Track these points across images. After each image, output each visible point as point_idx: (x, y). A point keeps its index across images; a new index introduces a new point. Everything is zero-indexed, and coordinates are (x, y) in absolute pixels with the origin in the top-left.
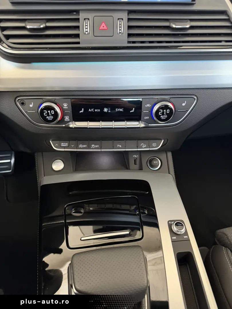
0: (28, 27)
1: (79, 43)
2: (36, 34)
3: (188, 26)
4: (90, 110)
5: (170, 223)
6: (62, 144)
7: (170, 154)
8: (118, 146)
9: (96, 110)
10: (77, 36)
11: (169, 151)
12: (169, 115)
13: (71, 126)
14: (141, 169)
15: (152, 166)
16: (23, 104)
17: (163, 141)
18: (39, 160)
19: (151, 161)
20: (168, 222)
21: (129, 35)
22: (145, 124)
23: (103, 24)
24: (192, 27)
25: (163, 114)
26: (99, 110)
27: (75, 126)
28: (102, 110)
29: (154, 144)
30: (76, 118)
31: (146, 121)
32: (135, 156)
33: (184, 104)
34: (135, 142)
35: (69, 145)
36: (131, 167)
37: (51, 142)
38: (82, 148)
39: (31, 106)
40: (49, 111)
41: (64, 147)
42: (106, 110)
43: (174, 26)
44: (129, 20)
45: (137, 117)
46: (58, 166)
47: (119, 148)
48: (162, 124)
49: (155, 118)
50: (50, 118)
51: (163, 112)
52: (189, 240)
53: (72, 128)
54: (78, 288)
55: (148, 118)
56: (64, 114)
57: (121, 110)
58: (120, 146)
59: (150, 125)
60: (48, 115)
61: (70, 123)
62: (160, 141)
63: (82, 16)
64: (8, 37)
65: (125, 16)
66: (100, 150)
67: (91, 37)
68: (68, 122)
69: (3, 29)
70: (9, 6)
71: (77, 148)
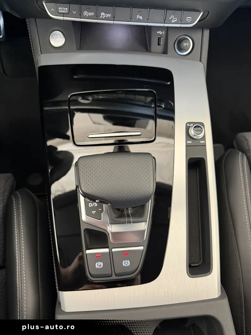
5: (188, 125)
6: (60, 9)
7: (207, 33)
14: (165, 52)
17: (202, 14)
18: (33, 29)
19: (180, 42)
29: (188, 19)
32: (160, 33)
34: (162, 12)
35: (69, 11)
36: (153, 49)
37: (44, 4)
38: (88, 16)
41: (63, 15)
47: (139, 21)
52: (205, 145)
54: (84, 190)
62: (197, 13)
66: (112, 22)
71: (80, 16)
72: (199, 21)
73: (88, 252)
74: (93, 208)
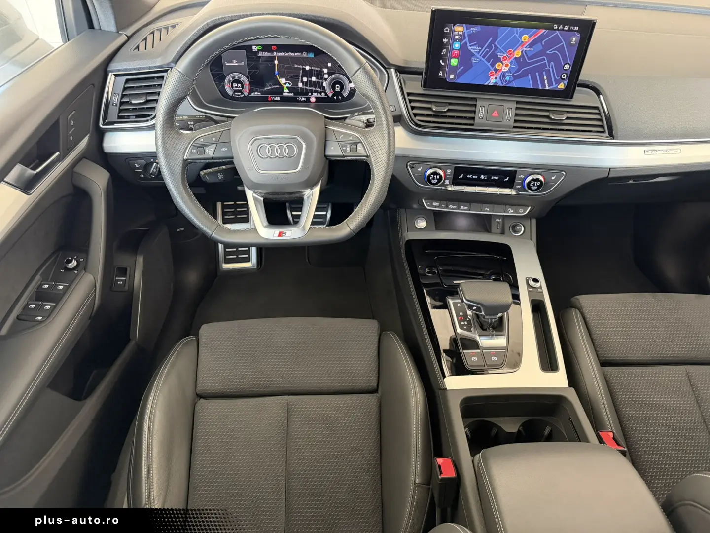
0: (433, 108)
1: (472, 125)
2: (439, 115)
3: (564, 118)
4: (468, 176)
6: (434, 203)
7: (534, 221)
8: (486, 209)
9: (473, 177)
10: (473, 119)
11: (533, 218)
12: (539, 187)
13: (450, 188)
14: (503, 233)
15: (515, 232)
16: (412, 168)
17: (530, 208)
18: (403, 215)
19: (514, 227)
20: (526, 278)
21: (516, 121)
22: (516, 192)
23: (496, 112)
24: (568, 118)
25: (534, 185)
26: (476, 177)
27: (453, 189)
28: (479, 177)
29: (521, 210)
30: (455, 182)
31: (518, 190)
32: (498, 220)
33: (553, 178)
34: (503, 206)
35: (440, 204)
36: (493, 231)
37: (423, 200)
38: (452, 208)
39: (419, 170)
40: (435, 176)
41: (436, 207)
42: (482, 177)
43: (553, 117)
44: (517, 108)
45: (510, 185)
46: (422, 224)
47: (487, 211)
48: (532, 193)
49: (526, 188)
50: (435, 181)
51: (534, 184)
52: (542, 292)
53: (450, 191)
54: (468, 298)
55: (520, 186)
56: (446, 179)
57: (496, 178)
58: (488, 210)
59: (520, 193)
61: (449, 186)
62: (527, 207)
63: (479, 103)
64: (415, 115)
65: (514, 105)
66: (468, 212)
67: (484, 121)
68: (447, 185)
69: (413, 108)
70: (421, 91)
71: (447, 208)
72: (528, 212)
73: (465, 351)
74: (465, 325)
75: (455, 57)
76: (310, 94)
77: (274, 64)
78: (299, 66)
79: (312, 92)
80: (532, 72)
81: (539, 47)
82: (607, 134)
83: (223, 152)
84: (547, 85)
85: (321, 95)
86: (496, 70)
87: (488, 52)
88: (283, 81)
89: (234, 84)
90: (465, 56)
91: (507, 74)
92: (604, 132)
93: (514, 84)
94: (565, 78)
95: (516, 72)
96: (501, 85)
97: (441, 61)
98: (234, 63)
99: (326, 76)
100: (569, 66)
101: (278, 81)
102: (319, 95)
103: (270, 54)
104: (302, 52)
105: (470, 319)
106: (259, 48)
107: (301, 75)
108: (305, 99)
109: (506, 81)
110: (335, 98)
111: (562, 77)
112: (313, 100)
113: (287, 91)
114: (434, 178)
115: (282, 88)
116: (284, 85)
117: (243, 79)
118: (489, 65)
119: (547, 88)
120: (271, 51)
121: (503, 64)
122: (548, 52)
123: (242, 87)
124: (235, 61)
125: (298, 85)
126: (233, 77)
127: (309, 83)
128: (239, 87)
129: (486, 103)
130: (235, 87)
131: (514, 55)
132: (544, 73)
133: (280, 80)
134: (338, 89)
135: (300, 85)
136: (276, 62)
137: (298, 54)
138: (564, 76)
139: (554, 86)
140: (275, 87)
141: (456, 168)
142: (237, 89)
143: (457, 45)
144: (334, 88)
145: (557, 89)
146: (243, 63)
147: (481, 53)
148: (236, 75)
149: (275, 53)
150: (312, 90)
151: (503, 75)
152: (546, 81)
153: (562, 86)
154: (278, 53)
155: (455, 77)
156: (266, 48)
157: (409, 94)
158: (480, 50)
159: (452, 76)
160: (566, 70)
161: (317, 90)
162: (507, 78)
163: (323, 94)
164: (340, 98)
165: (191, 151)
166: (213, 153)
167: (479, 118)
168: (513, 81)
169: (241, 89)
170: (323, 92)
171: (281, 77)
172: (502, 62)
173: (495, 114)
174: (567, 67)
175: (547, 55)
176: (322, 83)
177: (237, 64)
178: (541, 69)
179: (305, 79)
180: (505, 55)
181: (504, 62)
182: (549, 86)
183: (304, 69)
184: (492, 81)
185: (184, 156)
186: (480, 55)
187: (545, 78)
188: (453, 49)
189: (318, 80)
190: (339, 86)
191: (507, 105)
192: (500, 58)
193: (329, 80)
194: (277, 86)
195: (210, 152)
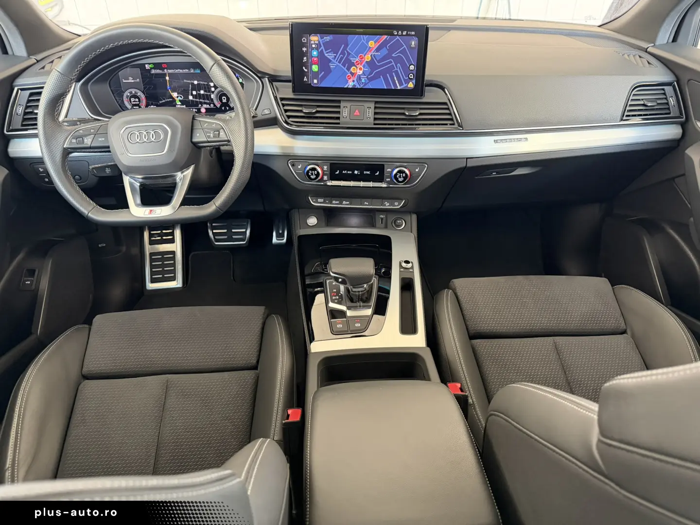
0: (304, 111)
1: (339, 124)
2: (309, 116)
3: (417, 114)
4: (344, 172)
6: (320, 199)
7: (414, 217)
8: (365, 203)
9: (348, 172)
10: (338, 118)
11: (414, 213)
12: (405, 178)
13: (329, 183)
14: (386, 227)
15: (397, 226)
16: (293, 165)
17: (404, 201)
18: (296, 215)
19: (395, 221)
20: (400, 261)
21: (375, 119)
22: (387, 185)
23: (357, 111)
24: (421, 114)
26: (351, 172)
27: (332, 184)
28: (353, 172)
29: (396, 204)
30: (333, 177)
31: (388, 183)
32: (382, 216)
33: (417, 170)
34: (380, 200)
35: (324, 201)
36: (377, 225)
38: (335, 204)
39: (299, 167)
40: (313, 172)
41: (321, 203)
42: (356, 172)
43: (407, 114)
44: (375, 108)
45: (381, 179)
46: (312, 221)
47: (366, 205)
48: (401, 185)
49: (394, 180)
50: (313, 177)
51: (400, 176)
52: (413, 272)
53: (329, 186)
55: (389, 180)
56: (324, 174)
57: (368, 173)
58: (367, 204)
59: (391, 186)
60: (312, 175)
61: (328, 182)
62: (400, 201)
63: (342, 104)
64: (289, 117)
65: (372, 105)
66: (350, 206)
67: (348, 120)
68: (326, 181)
69: (286, 111)
70: (292, 96)
71: (331, 203)
72: (403, 205)
73: (332, 320)
74: (336, 299)
75: (315, 64)
76: (200, 105)
77: (166, 80)
78: (188, 81)
79: (202, 103)
80: (383, 74)
81: (384, 51)
82: (456, 125)
83: (100, 141)
84: (398, 85)
85: (210, 106)
86: (353, 74)
87: (342, 58)
88: (175, 95)
89: (132, 99)
90: (324, 62)
91: (362, 76)
92: (454, 124)
93: (370, 86)
94: (412, 77)
95: (369, 75)
96: (359, 87)
97: (304, 68)
98: (131, 80)
99: (213, 89)
100: (413, 67)
101: (171, 95)
102: (208, 106)
103: (161, 71)
104: (189, 69)
105: (342, 294)
106: (151, 66)
107: (190, 89)
108: (196, 110)
109: (363, 83)
110: (223, 108)
111: (410, 77)
112: (203, 110)
113: (180, 103)
114: (312, 174)
115: (174, 100)
116: (176, 98)
117: (140, 94)
118: (345, 69)
119: (399, 88)
120: (163, 69)
121: (357, 68)
122: (393, 55)
123: (139, 101)
124: (131, 78)
125: (188, 98)
126: (131, 93)
127: (199, 96)
128: (137, 102)
129: (348, 104)
130: (133, 102)
131: (365, 59)
132: (394, 74)
133: (172, 94)
134: (224, 101)
135: (191, 98)
136: (167, 78)
137: (186, 71)
138: (411, 76)
139: (405, 85)
140: (169, 100)
141: (331, 164)
142: (135, 103)
143: (315, 53)
144: (221, 100)
145: (407, 88)
146: (138, 80)
147: (336, 59)
148: (133, 91)
149: (165, 70)
150: (202, 102)
151: (359, 78)
152: (397, 82)
153: (411, 85)
154: (168, 71)
155: (318, 81)
156: (157, 66)
157: (282, 99)
158: (335, 56)
159: (315, 81)
160: (412, 70)
161: (206, 101)
162: (363, 80)
163: (212, 105)
164: (228, 108)
165: (71, 140)
166: (91, 142)
167: (344, 117)
168: (368, 83)
169: (138, 103)
170: (212, 103)
171: (174, 91)
172: (356, 66)
173: (357, 113)
174: (412, 67)
175: (393, 58)
176: (210, 95)
177: (133, 81)
178: (390, 70)
179: (194, 93)
180: (357, 60)
181: (357, 66)
182: (400, 86)
183: (193, 84)
184: (351, 84)
185: (64, 145)
186: (337, 61)
187: (395, 78)
188: (312, 57)
189: (206, 93)
190: (225, 97)
191: (367, 105)
192: (353, 63)
193: (216, 92)
194: (170, 100)
195: (88, 141)
